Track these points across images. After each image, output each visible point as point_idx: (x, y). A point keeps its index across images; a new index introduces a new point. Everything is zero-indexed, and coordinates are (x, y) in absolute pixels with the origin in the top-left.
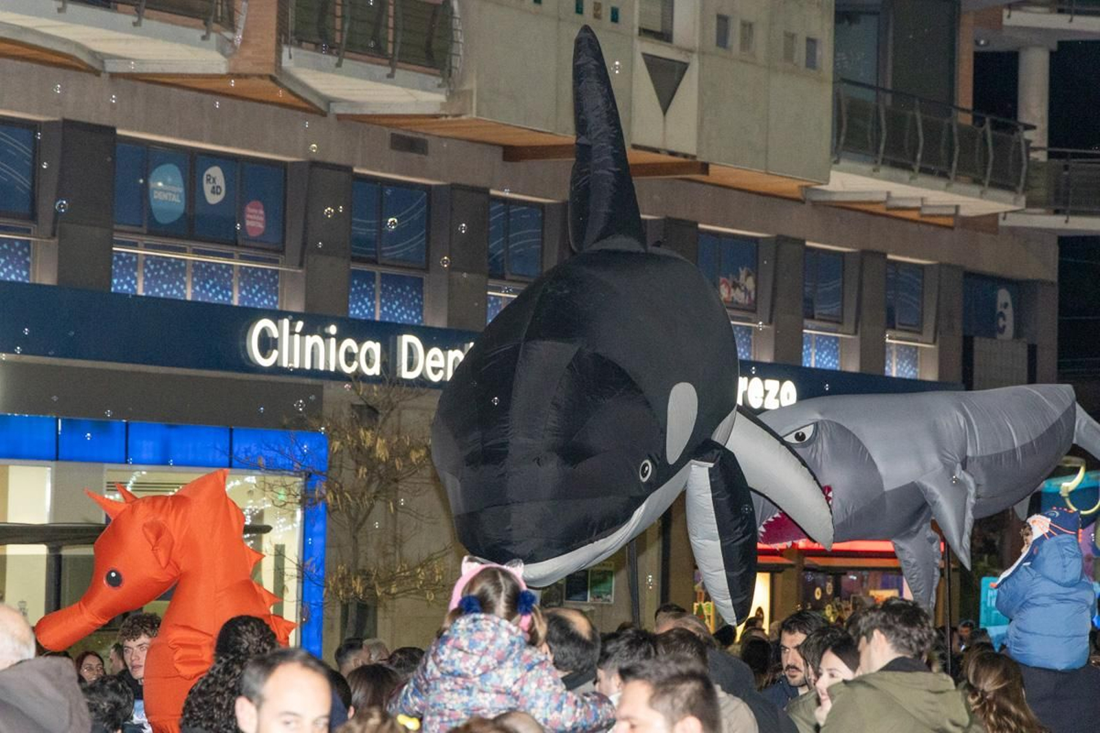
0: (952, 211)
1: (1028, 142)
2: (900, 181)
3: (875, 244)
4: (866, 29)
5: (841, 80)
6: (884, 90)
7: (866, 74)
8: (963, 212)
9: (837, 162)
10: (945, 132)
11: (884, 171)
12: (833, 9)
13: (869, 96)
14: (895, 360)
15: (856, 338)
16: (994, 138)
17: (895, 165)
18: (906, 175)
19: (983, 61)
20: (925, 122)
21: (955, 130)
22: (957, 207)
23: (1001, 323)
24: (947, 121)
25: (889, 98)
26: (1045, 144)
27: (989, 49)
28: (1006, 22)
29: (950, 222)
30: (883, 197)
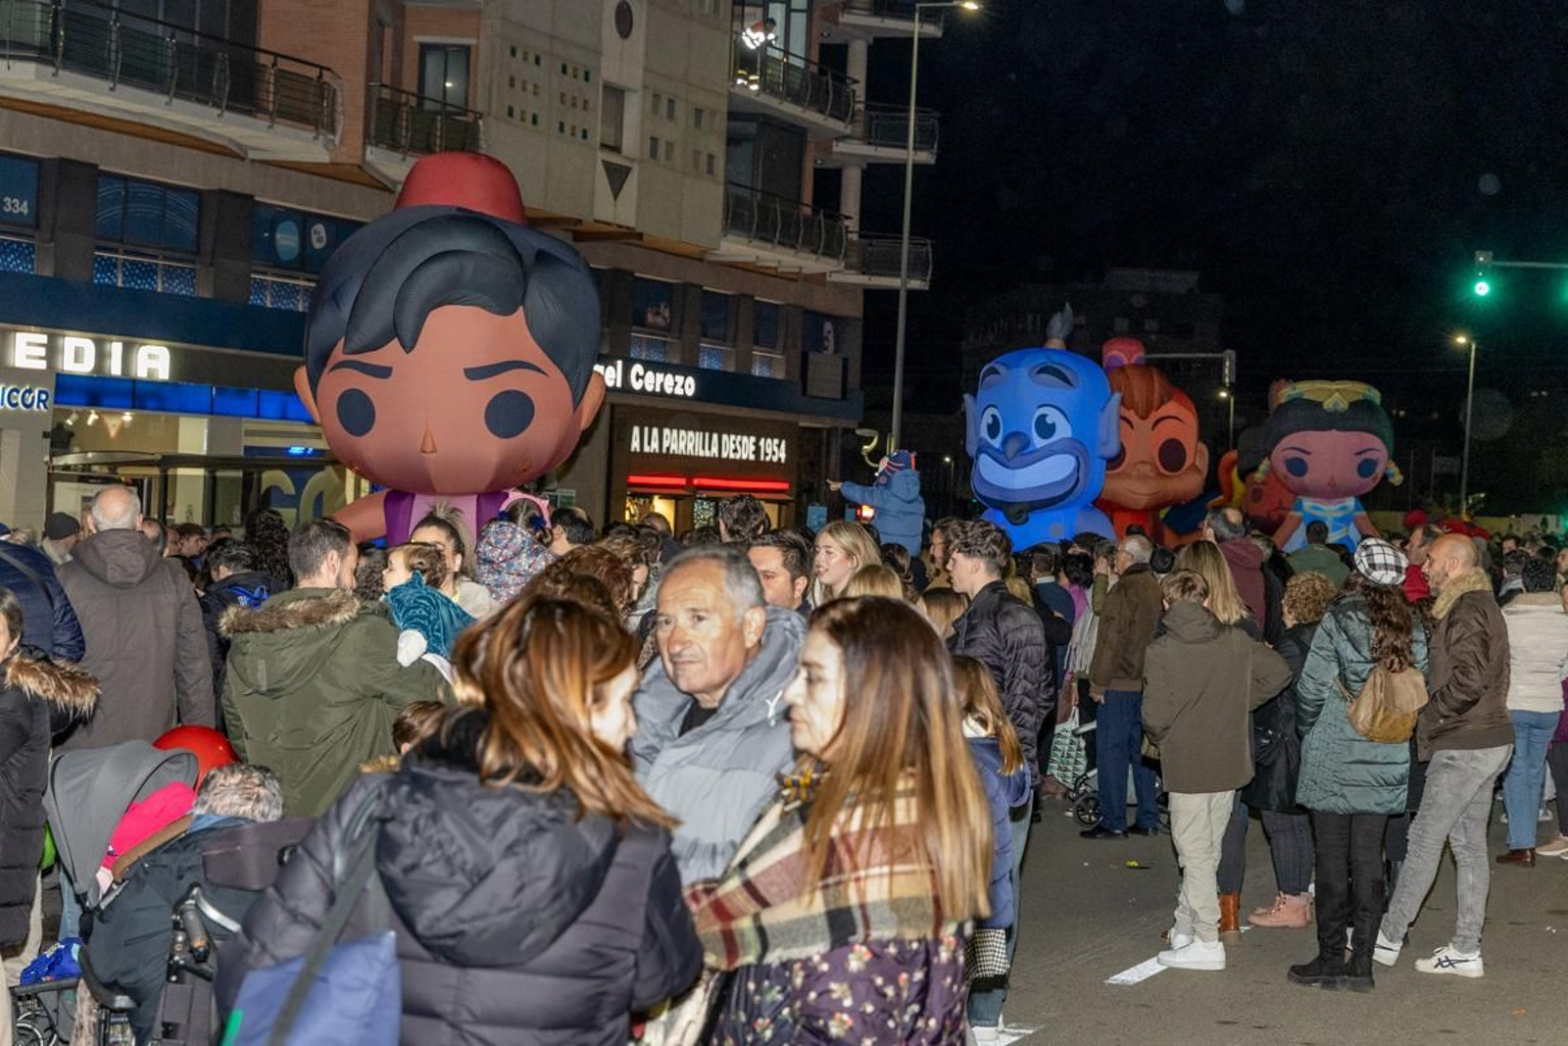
0: (797, 270)
1: (847, 227)
2: (765, 249)
3: (746, 290)
4: (746, 151)
5: (729, 182)
6: (757, 191)
7: (745, 180)
8: (804, 271)
9: (725, 236)
10: (795, 217)
11: (756, 242)
12: (725, 136)
13: (747, 193)
14: (758, 365)
15: (733, 350)
16: (826, 224)
17: (762, 239)
18: (769, 246)
19: (818, 173)
20: (782, 212)
21: (801, 219)
22: (801, 268)
23: (826, 343)
24: (796, 212)
25: (759, 195)
26: (857, 229)
27: (824, 166)
28: (835, 149)
29: (795, 277)
30: (753, 259)
